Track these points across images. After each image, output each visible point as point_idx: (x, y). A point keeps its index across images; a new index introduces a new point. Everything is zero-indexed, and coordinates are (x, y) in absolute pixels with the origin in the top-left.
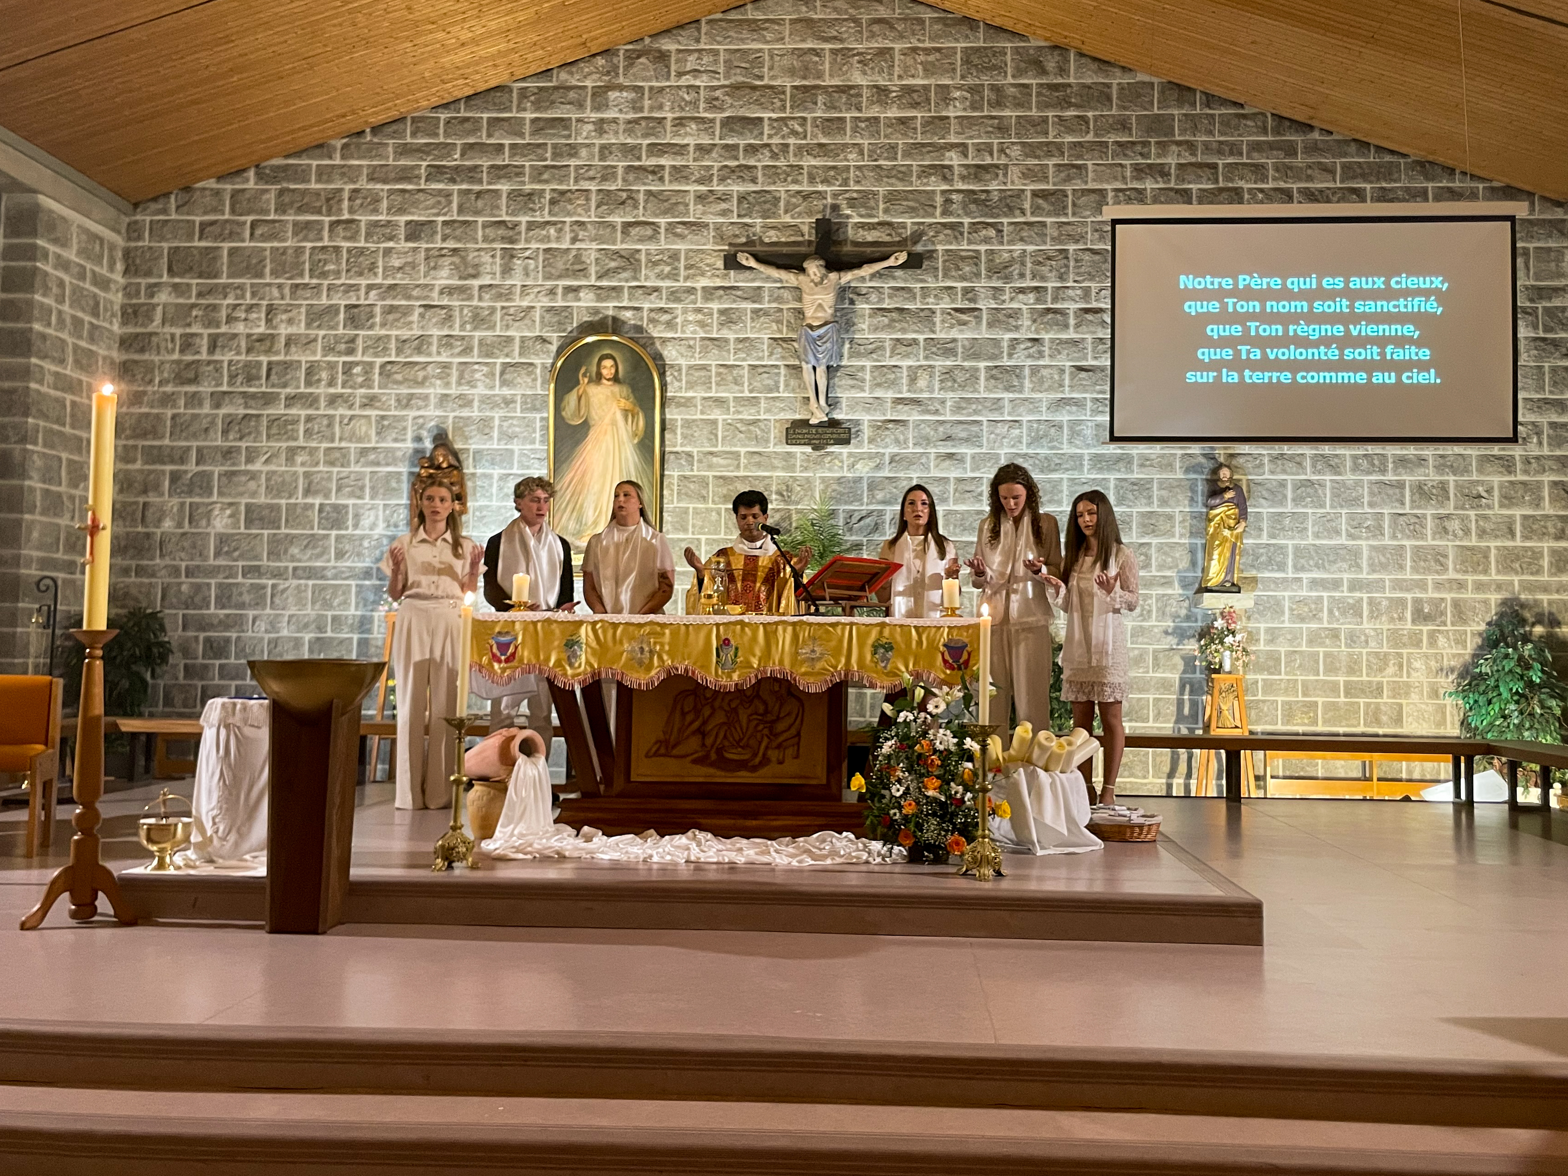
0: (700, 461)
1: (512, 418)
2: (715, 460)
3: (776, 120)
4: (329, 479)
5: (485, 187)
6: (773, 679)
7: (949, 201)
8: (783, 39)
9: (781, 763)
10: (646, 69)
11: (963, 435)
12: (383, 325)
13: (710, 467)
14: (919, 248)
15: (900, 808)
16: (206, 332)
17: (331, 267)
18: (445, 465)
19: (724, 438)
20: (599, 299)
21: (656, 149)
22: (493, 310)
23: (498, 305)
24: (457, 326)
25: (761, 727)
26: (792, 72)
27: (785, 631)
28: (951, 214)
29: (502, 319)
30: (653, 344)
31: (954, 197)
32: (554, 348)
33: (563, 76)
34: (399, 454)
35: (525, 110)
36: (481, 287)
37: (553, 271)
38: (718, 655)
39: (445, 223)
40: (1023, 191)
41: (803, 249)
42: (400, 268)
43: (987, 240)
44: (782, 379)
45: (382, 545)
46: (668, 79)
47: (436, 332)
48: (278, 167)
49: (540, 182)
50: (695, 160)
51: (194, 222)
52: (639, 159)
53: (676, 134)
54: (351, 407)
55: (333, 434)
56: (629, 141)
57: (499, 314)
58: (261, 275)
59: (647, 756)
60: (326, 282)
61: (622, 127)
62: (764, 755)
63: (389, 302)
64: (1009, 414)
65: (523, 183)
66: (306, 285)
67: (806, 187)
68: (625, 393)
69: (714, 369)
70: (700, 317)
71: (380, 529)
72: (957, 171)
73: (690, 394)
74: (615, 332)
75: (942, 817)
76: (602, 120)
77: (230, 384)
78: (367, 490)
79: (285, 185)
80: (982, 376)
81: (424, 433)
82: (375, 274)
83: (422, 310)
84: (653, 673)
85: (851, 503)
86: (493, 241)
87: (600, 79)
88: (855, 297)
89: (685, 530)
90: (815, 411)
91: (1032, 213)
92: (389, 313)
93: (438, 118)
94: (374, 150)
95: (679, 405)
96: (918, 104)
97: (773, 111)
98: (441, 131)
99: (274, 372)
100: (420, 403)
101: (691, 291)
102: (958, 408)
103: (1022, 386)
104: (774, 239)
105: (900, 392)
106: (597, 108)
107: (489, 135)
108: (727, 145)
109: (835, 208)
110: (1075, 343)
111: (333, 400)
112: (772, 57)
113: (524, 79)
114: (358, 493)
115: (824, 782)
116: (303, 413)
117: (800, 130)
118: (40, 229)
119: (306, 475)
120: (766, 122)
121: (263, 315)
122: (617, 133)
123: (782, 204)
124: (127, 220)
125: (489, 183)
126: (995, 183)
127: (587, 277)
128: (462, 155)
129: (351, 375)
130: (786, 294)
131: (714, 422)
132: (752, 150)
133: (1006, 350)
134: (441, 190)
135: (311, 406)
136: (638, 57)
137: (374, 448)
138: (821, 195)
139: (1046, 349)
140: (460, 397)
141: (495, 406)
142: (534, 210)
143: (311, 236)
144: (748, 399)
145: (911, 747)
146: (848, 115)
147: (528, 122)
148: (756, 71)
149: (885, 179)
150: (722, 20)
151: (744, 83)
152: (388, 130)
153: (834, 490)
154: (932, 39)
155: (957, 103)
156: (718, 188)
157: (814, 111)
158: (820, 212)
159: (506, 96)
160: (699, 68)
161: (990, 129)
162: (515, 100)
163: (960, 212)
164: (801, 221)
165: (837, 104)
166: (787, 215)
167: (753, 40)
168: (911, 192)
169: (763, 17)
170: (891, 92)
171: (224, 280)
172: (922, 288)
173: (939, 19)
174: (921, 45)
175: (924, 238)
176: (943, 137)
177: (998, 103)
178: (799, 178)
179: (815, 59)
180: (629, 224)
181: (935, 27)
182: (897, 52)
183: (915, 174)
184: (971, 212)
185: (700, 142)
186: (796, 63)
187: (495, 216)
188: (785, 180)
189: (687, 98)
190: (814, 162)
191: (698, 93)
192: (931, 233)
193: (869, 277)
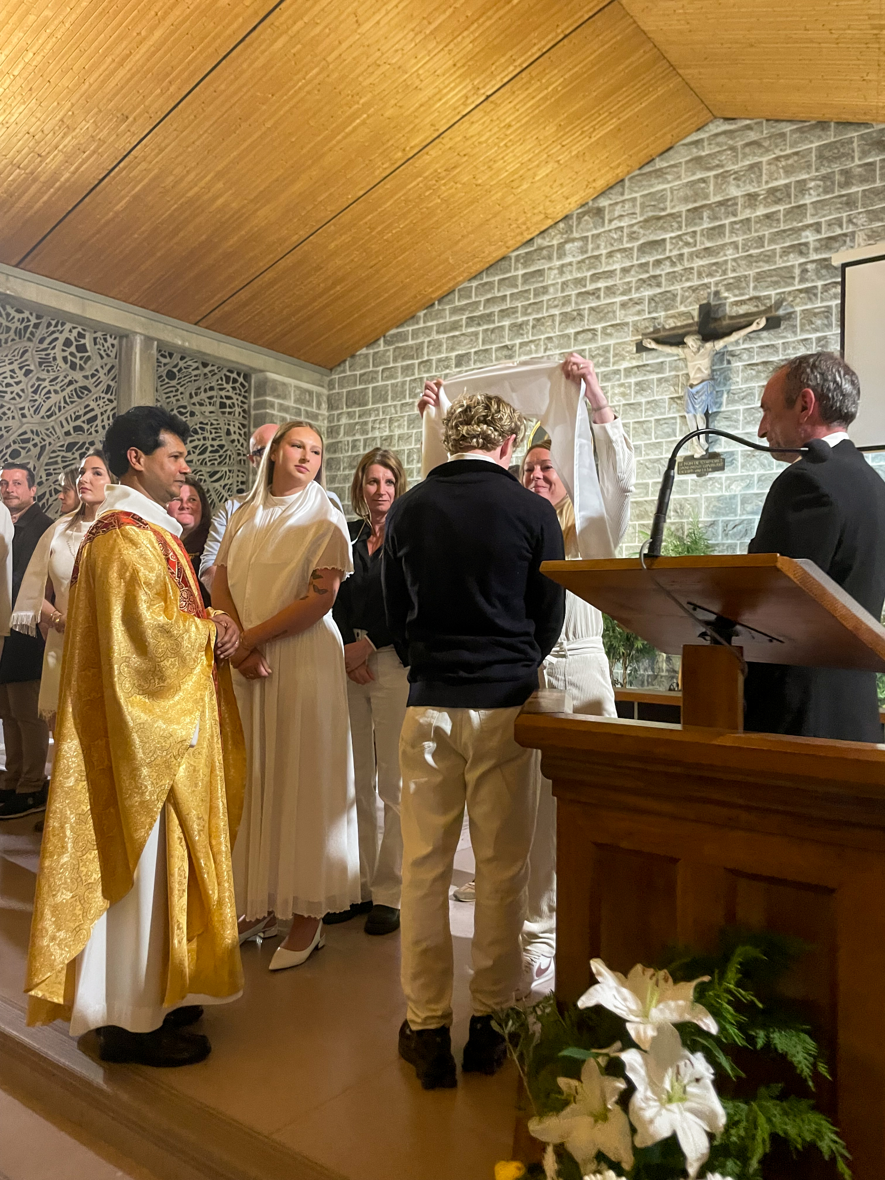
3: (675, 238)
5: (497, 325)
7: (805, 271)
8: (680, 177)
10: (587, 223)
14: (781, 312)
16: (362, 438)
21: (595, 278)
26: (686, 199)
28: (807, 280)
31: (809, 267)
33: (539, 241)
35: (518, 269)
39: (476, 353)
44: (677, 427)
46: (603, 226)
48: (394, 335)
49: (526, 315)
50: (620, 279)
51: (357, 375)
52: (585, 286)
53: (608, 264)
56: (579, 275)
58: (386, 401)
61: (575, 266)
65: (517, 318)
66: (407, 403)
67: (696, 282)
69: (631, 426)
70: (622, 389)
72: (812, 247)
76: (563, 266)
79: (397, 345)
85: (727, 515)
87: (562, 238)
88: (731, 358)
90: (697, 448)
93: (472, 286)
94: (439, 314)
96: (780, 200)
97: (672, 231)
98: (473, 294)
101: (617, 372)
104: (673, 325)
106: (559, 258)
107: (499, 291)
108: (641, 265)
109: (717, 293)
112: (672, 192)
113: (517, 249)
117: (691, 240)
118: (268, 392)
120: (668, 241)
121: (387, 425)
122: (571, 272)
123: (679, 299)
124: (328, 379)
125: (499, 322)
126: (844, 248)
128: (484, 307)
130: (681, 364)
132: (658, 263)
134: (472, 332)
136: (584, 216)
138: (707, 286)
142: (522, 335)
143: (410, 373)
144: (654, 444)
146: (727, 222)
147: (520, 277)
148: (661, 206)
149: (754, 264)
150: (638, 175)
151: (653, 216)
152: (446, 300)
153: (714, 506)
154: (791, 147)
155: (812, 192)
156: (635, 295)
157: (701, 224)
158: (705, 299)
159: (507, 263)
160: (623, 213)
161: (839, 206)
162: (513, 265)
163: (814, 277)
164: (691, 308)
165: (719, 215)
166: (682, 306)
167: (659, 183)
168: (774, 270)
169: (666, 165)
170: (759, 195)
171: (370, 406)
172: (783, 343)
173: (797, 129)
174: (782, 153)
175: (784, 304)
176: (801, 221)
177: (847, 184)
178: (691, 276)
179: (703, 185)
180: (578, 333)
181: (794, 136)
182: (764, 163)
183: (778, 255)
184: (823, 276)
185: (623, 265)
186: (690, 193)
187: (501, 342)
188: (681, 280)
189: (615, 236)
190: (701, 263)
191: (622, 232)
192: (791, 299)
193: (741, 341)
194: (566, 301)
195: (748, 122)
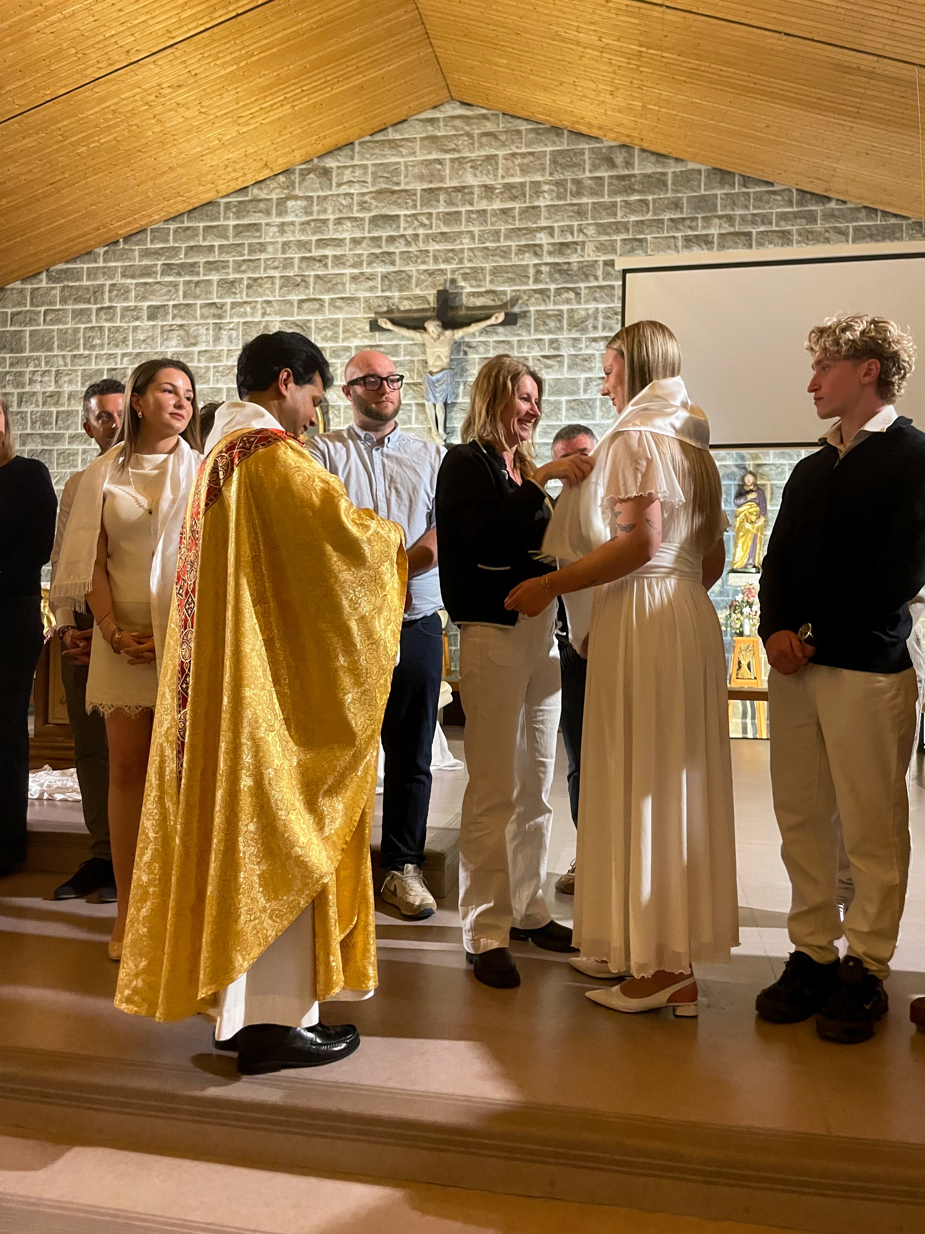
3: (409, 216)
5: (202, 278)
7: (539, 272)
8: (414, 153)
10: (314, 182)
14: (516, 309)
16: (16, 391)
17: (97, 341)
21: (322, 243)
22: (208, 369)
23: (212, 365)
26: (421, 178)
28: (541, 281)
29: (214, 375)
31: (544, 269)
33: (256, 191)
35: (228, 218)
36: (199, 352)
39: (175, 306)
40: (596, 261)
41: (429, 314)
42: (144, 341)
43: (568, 301)
44: (413, 414)
46: (330, 188)
48: (62, 270)
49: (240, 272)
50: (350, 249)
51: (7, 313)
52: (310, 251)
53: (336, 231)
56: (303, 238)
57: (212, 372)
58: (50, 349)
60: (94, 353)
61: (298, 227)
65: (228, 273)
66: (81, 355)
67: (432, 267)
72: (545, 249)
76: (283, 224)
77: (32, 429)
79: (66, 283)
80: (564, 407)
82: (127, 346)
86: (207, 317)
87: (282, 192)
88: (467, 349)
90: (435, 437)
91: (604, 279)
93: (169, 228)
94: (124, 255)
96: (516, 197)
97: (407, 209)
98: (171, 238)
99: (60, 418)
101: (347, 349)
102: (546, 433)
103: (594, 414)
104: (408, 307)
106: (279, 214)
107: (204, 239)
108: (373, 239)
109: (453, 281)
112: (406, 167)
113: (228, 195)
116: (81, 447)
117: (427, 222)
120: (402, 218)
121: (53, 378)
122: (294, 232)
123: (414, 280)
125: (204, 275)
126: (575, 256)
128: (186, 255)
130: (417, 349)
132: (391, 239)
133: (582, 387)
134: (171, 282)
136: (309, 174)
138: (443, 272)
142: (234, 293)
143: (84, 319)
146: (463, 209)
147: (231, 228)
148: (395, 179)
149: (491, 258)
150: (369, 141)
151: (386, 189)
152: (135, 239)
154: (527, 146)
155: (546, 195)
156: (367, 270)
157: (437, 207)
158: (441, 285)
159: (216, 208)
160: (353, 179)
161: (571, 214)
162: (222, 211)
163: (548, 280)
164: (427, 292)
165: (455, 201)
166: (418, 289)
167: (393, 155)
168: (510, 266)
169: (399, 137)
170: (495, 189)
171: (26, 354)
172: (518, 341)
173: (533, 129)
174: (518, 151)
175: (520, 302)
176: (535, 222)
177: (578, 193)
178: (427, 259)
179: (439, 167)
180: (303, 301)
181: (530, 136)
182: (500, 157)
183: (513, 252)
184: (556, 280)
185: (354, 236)
186: (425, 171)
187: (209, 299)
188: (416, 262)
189: (344, 202)
190: (437, 247)
191: (352, 199)
192: (525, 298)
193: (477, 334)
194: (288, 263)
195: (484, 111)
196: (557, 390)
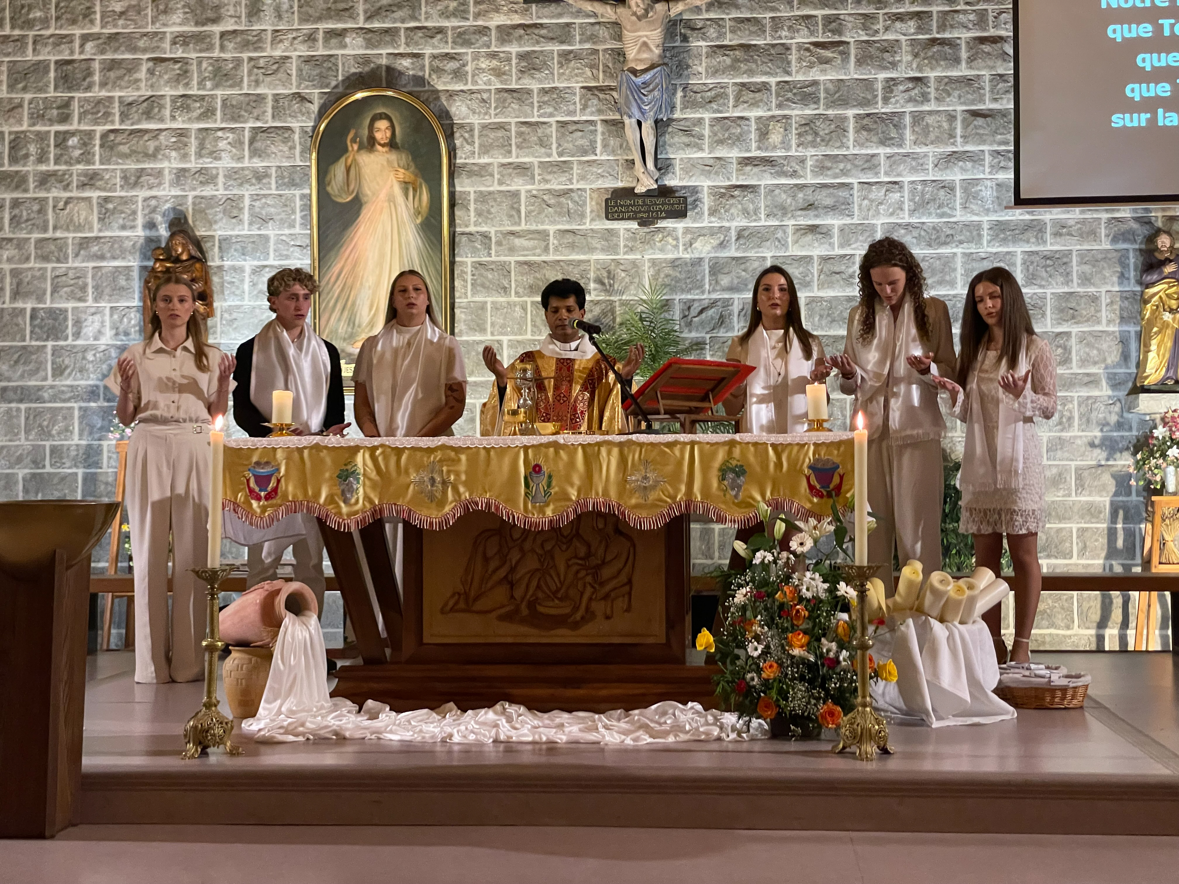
0: (499, 243)
1: (265, 196)
2: (518, 242)
4: (43, 277)
6: (597, 514)
9: (608, 618)
11: (829, 202)
12: (103, 85)
13: (512, 250)
15: (759, 670)
17: (37, 14)
18: (184, 257)
19: (528, 214)
20: (369, 44)
22: (238, 62)
23: (245, 55)
24: (195, 82)
25: (582, 573)
27: (609, 453)
29: (250, 74)
30: (438, 98)
32: (315, 108)
34: (128, 244)
36: (223, 34)
37: (311, 11)
38: (527, 485)
42: (122, 13)
44: (599, 138)
45: (110, 357)
47: (168, 92)
54: (66, 188)
55: (46, 222)
57: (245, 68)
59: (442, 612)
60: (31, 33)
62: (587, 609)
63: (109, 56)
64: (887, 174)
66: (7, 37)
68: (403, 162)
69: (513, 129)
70: (495, 63)
71: (107, 339)
73: (485, 160)
74: (390, 86)
75: (811, 682)
78: (90, 290)
80: (851, 126)
81: (159, 218)
82: (92, 22)
83: (151, 64)
84: (447, 509)
85: (689, 291)
88: (689, 32)
89: (483, 330)
90: (641, 176)
92: (110, 69)
95: (471, 174)
100: (152, 180)
101: (484, 31)
102: (821, 168)
103: (902, 138)
105: (748, 150)
110: (968, 81)
111: (44, 180)
114: (80, 294)
115: (664, 641)
116: (8, 196)
119: (15, 273)
127: (353, 17)
129: (67, 148)
130: (603, 32)
131: (516, 195)
133: (880, 93)
135: (17, 187)
137: (97, 238)
139: (932, 90)
140: (200, 171)
141: (243, 182)
144: (558, 164)
145: (771, 595)
153: (667, 276)
172: (772, 18)
196: (839, 99)
